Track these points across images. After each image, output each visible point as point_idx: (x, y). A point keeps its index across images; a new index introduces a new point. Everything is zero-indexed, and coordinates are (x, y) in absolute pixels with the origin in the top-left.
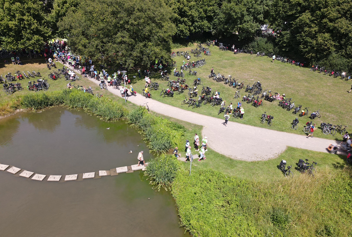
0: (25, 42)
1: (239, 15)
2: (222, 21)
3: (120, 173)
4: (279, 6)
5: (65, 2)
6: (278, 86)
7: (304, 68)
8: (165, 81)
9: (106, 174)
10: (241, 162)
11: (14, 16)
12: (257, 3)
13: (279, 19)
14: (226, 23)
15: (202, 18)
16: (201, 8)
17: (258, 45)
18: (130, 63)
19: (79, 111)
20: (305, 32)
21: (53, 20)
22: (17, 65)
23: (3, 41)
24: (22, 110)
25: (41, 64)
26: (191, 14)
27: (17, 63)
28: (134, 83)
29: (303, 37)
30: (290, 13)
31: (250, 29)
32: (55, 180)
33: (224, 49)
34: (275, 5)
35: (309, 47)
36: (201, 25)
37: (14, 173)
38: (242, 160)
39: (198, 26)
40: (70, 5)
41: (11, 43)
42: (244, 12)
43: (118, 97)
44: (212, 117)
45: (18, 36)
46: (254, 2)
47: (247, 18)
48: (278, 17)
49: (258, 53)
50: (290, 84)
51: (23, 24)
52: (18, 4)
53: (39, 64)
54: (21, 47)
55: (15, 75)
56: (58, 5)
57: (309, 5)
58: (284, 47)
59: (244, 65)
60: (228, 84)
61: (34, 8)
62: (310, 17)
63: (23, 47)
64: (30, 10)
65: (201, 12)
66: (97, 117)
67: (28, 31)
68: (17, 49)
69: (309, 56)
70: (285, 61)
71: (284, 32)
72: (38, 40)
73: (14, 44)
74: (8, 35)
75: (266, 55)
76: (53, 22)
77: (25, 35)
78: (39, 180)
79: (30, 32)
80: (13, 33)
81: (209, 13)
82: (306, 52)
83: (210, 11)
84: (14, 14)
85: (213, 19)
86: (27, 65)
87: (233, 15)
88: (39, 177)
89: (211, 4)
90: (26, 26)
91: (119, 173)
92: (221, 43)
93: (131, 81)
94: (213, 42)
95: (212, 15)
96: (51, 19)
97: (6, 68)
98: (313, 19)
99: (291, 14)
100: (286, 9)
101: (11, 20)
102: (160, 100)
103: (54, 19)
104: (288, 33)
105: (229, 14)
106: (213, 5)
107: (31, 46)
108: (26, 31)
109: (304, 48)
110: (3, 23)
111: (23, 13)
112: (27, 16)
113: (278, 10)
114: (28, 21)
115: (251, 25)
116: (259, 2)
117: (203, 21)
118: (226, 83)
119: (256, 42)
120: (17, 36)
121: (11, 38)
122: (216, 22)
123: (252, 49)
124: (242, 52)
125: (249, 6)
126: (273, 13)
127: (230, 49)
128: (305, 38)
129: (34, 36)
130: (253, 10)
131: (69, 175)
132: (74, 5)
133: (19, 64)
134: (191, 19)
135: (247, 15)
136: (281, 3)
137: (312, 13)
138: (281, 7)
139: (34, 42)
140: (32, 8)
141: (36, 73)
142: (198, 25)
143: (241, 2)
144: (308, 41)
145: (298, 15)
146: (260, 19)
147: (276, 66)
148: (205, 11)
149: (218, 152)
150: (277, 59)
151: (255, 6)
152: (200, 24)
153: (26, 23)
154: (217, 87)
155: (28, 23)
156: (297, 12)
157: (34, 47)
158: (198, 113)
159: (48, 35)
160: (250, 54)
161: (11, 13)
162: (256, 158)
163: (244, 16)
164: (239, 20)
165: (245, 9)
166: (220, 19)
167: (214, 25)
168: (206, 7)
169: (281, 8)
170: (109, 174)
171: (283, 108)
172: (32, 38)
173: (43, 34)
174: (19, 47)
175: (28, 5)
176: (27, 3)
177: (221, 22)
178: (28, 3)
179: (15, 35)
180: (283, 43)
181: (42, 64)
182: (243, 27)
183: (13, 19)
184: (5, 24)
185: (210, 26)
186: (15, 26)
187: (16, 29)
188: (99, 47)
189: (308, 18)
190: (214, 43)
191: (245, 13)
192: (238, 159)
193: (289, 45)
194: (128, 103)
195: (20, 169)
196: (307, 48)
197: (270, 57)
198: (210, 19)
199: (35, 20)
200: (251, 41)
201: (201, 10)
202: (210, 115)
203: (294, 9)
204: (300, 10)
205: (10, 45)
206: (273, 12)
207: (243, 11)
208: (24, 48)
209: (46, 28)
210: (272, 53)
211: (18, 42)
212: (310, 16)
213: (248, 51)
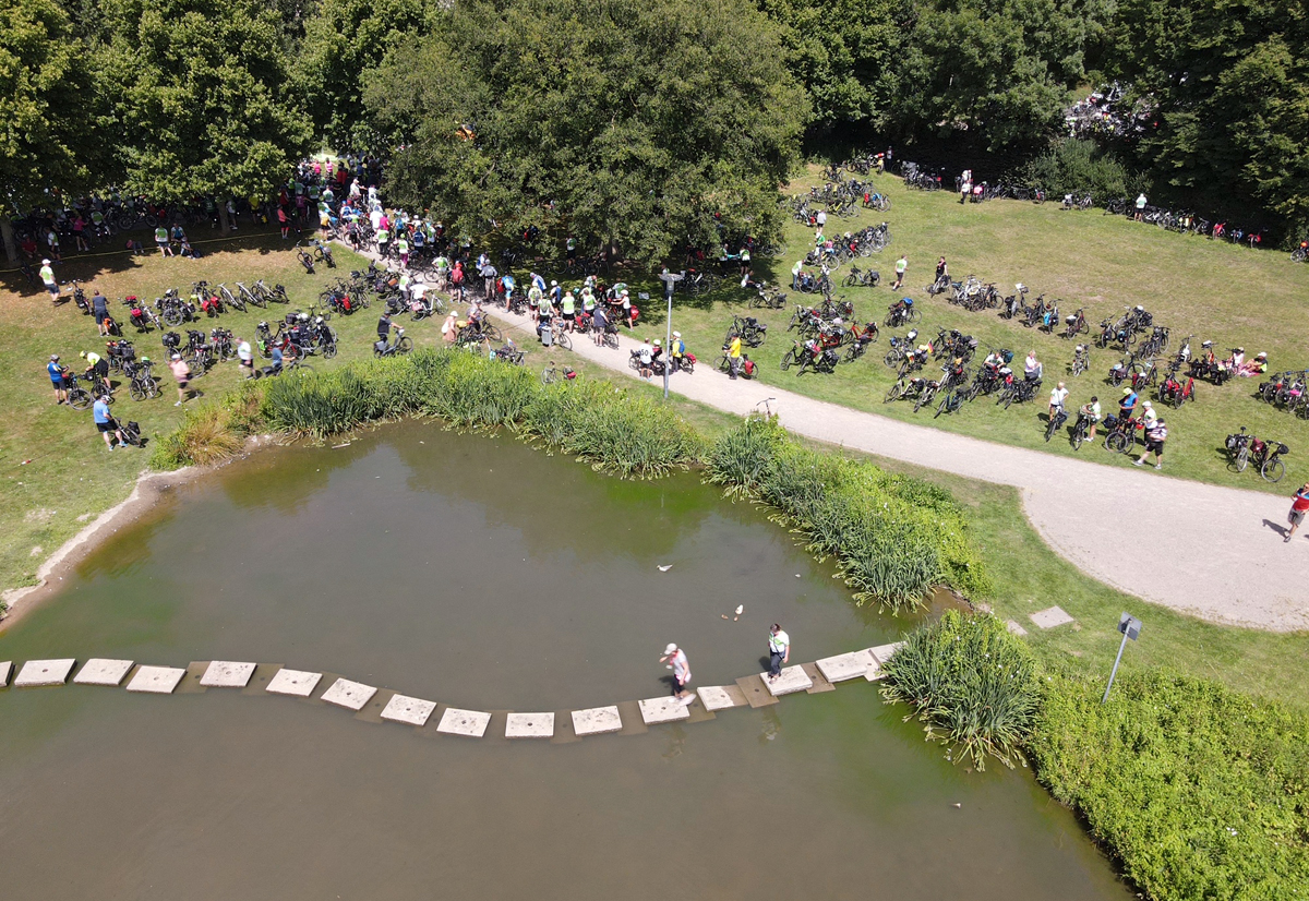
0: (215, 167)
1: (997, 56)
2: (921, 79)
3: (782, 697)
4: (1152, 20)
5: (363, 13)
6: (1208, 322)
7: (1263, 251)
8: (770, 311)
9: (728, 703)
10: (1252, 636)
11: (178, 67)
12: (1062, 8)
13: (1151, 68)
14: (939, 85)
15: (838, 69)
16: (838, 30)
17: (1062, 165)
18: (655, 241)
19: (492, 436)
20: (1269, 112)
21: (315, 80)
22: (179, 257)
23: (135, 166)
24: (267, 437)
25: (267, 252)
26: (807, 54)
27: (176, 251)
28: (657, 323)
29: (1259, 134)
30: (1202, 44)
31: (1035, 109)
32: (537, 735)
33: (925, 185)
34: (1132, 17)
35: (1284, 172)
36: (837, 93)
37: (358, 706)
38: (1249, 625)
39: (826, 98)
40: (383, 25)
41: (163, 171)
42: (1015, 45)
43: (627, 378)
44: (1032, 452)
45: (192, 147)
46: (1051, 5)
47: (1022, 66)
48: (1144, 59)
49: (1068, 197)
50: (1252, 316)
51: (212, 97)
52: (196, 17)
53: (263, 254)
54: (200, 185)
55: (194, 296)
56: (335, 25)
57: (1282, 12)
58: (1177, 172)
59: (1032, 242)
60: (1017, 319)
61: (254, 33)
62: (1288, 59)
63: (207, 186)
64: (241, 44)
65: (837, 48)
66: (579, 460)
67: (233, 125)
68: (185, 194)
69: (1287, 208)
70: (1184, 227)
71: (1177, 116)
72: (268, 161)
73: (175, 176)
74: (154, 139)
75: (1097, 204)
76: (313, 89)
77: (220, 142)
78: (468, 733)
79: (239, 127)
80: (172, 131)
81: (868, 51)
82: (1275, 188)
83: (870, 41)
84: (180, 57)
85: (878, 72)
86: (216, 256)
87: (973, 57)
88: (465, 722)
89: (874, 16)
90: (224, 106)
91: (779, 697)
92: (908, 161)
93: (641, 313)
94: (877, 160)
95: (878, 55)
96: (309, 80)
97: (142, 269)
98: (1299, 65)
99: (1208, 46)
100: (1181, 30)
101: (162, 82)
102: (793, 388)
103: (318, 77)
104: (1191, 121)
105: (954, 54)
106: (881, 21)
107: (241, 183)
108: (225, 123)
109: (1265, 175)
110: (136, 95)
111: (213, 53)
112: (230, 66)
113: (1149, 33)
114: (232, 85)
115: (1040, 93)
116: (1068, 6)
117: (843, 81)
118: (1008, 315)
119: (1054, 157)
120: (185, 146)
121: (164, 151)
122: (888, 81)
123: (1038, 181)
124: (996, 195)
125: (1035, 21)
126: (1126, 47)
127: (951, 184)
128: (1267, 135)
129: (250, 144)
130: (1049, 37)
131: (581, 709)
132: (398, 21)
133: (185, 255)
134: (804, 74)
135: (1026, 53)
136: (1158, 9)
137: (1293, 43)
138: (1158, 21)
139: (255, 168)
140: (248, 34)
141: (267, 289)
142: (824, 95)
143: (1001, 4)
144: (1282, 147)
145: (1233, 53)
146: (1070, 69)
147: (1154, 244)
148: (853, 42)
149: (1133, 593)
150: (1145, 221)
151: (1055, 17)
152: (833, 90)
153: (227, 92)
154: (978, 329)
155: (233, 95)
156: (1231, 42)
157: (249, 187)
158: (966, 434)
159: (302, 139)
160: (1030, 203)
161: (167, 54)
162: (1300, 617)
163: (1014, 57)
164: (993, 76)
165: (1020, 31)
166: (913, 72)
167: (881, 93)
168: (859, 27)
169: (1159, 27)
170: (742, 702)
171: (1280, 406)
172: (245, 153)
173: (285, 135)
174: (194, 187)
175: (232, 22)
176: (229, 16)
177: (916, 81)
178: (231, 14)
179: (178, 142)
180: (1172, 158)
181: (273, 253)
182: (1009, 102)
183: (175, 76)
184: (145, 97)
185: (869, 100)
186: (185, 106)
187: (186, 116)
188: (534, 183)
189: (1282, 63)
190: (881, 162)
191: (1020, 46)
192: (1230, 623)
193: (1195, 162)
194: (677, 400)
195: (375, 689)
196: (1275, 174)
197: (1114, 213)
198: (866, 71)
199: (261, 81)
200: (1037, 154)
201: (838, 39)
202: (1014, 440)
203: (1218, 27)
204: (1243, 33)
205: (159, 181)
206: (1125, 43)
207: (1013, 40)
208: (213, 191)
209: (294, 114)
210: (1122, 195)
211: (191, 167)
212: (1285, 53)
213: (1024, 192)
